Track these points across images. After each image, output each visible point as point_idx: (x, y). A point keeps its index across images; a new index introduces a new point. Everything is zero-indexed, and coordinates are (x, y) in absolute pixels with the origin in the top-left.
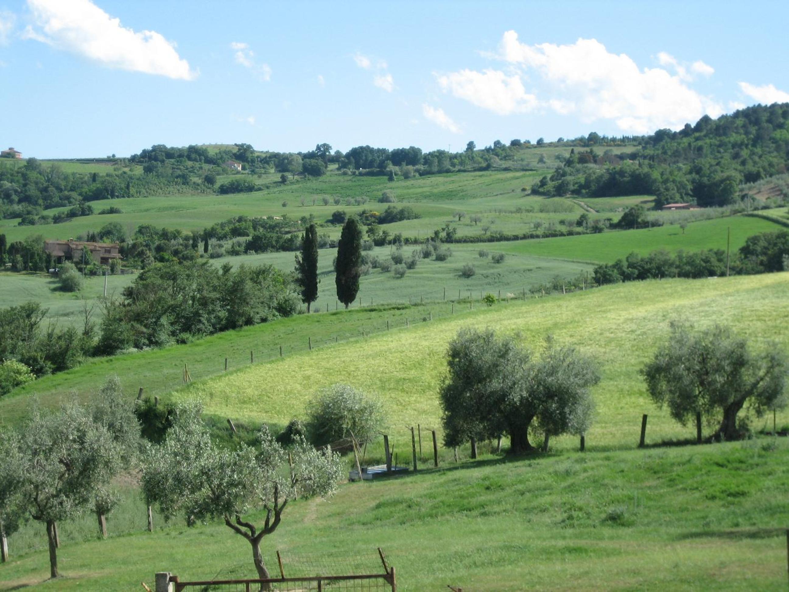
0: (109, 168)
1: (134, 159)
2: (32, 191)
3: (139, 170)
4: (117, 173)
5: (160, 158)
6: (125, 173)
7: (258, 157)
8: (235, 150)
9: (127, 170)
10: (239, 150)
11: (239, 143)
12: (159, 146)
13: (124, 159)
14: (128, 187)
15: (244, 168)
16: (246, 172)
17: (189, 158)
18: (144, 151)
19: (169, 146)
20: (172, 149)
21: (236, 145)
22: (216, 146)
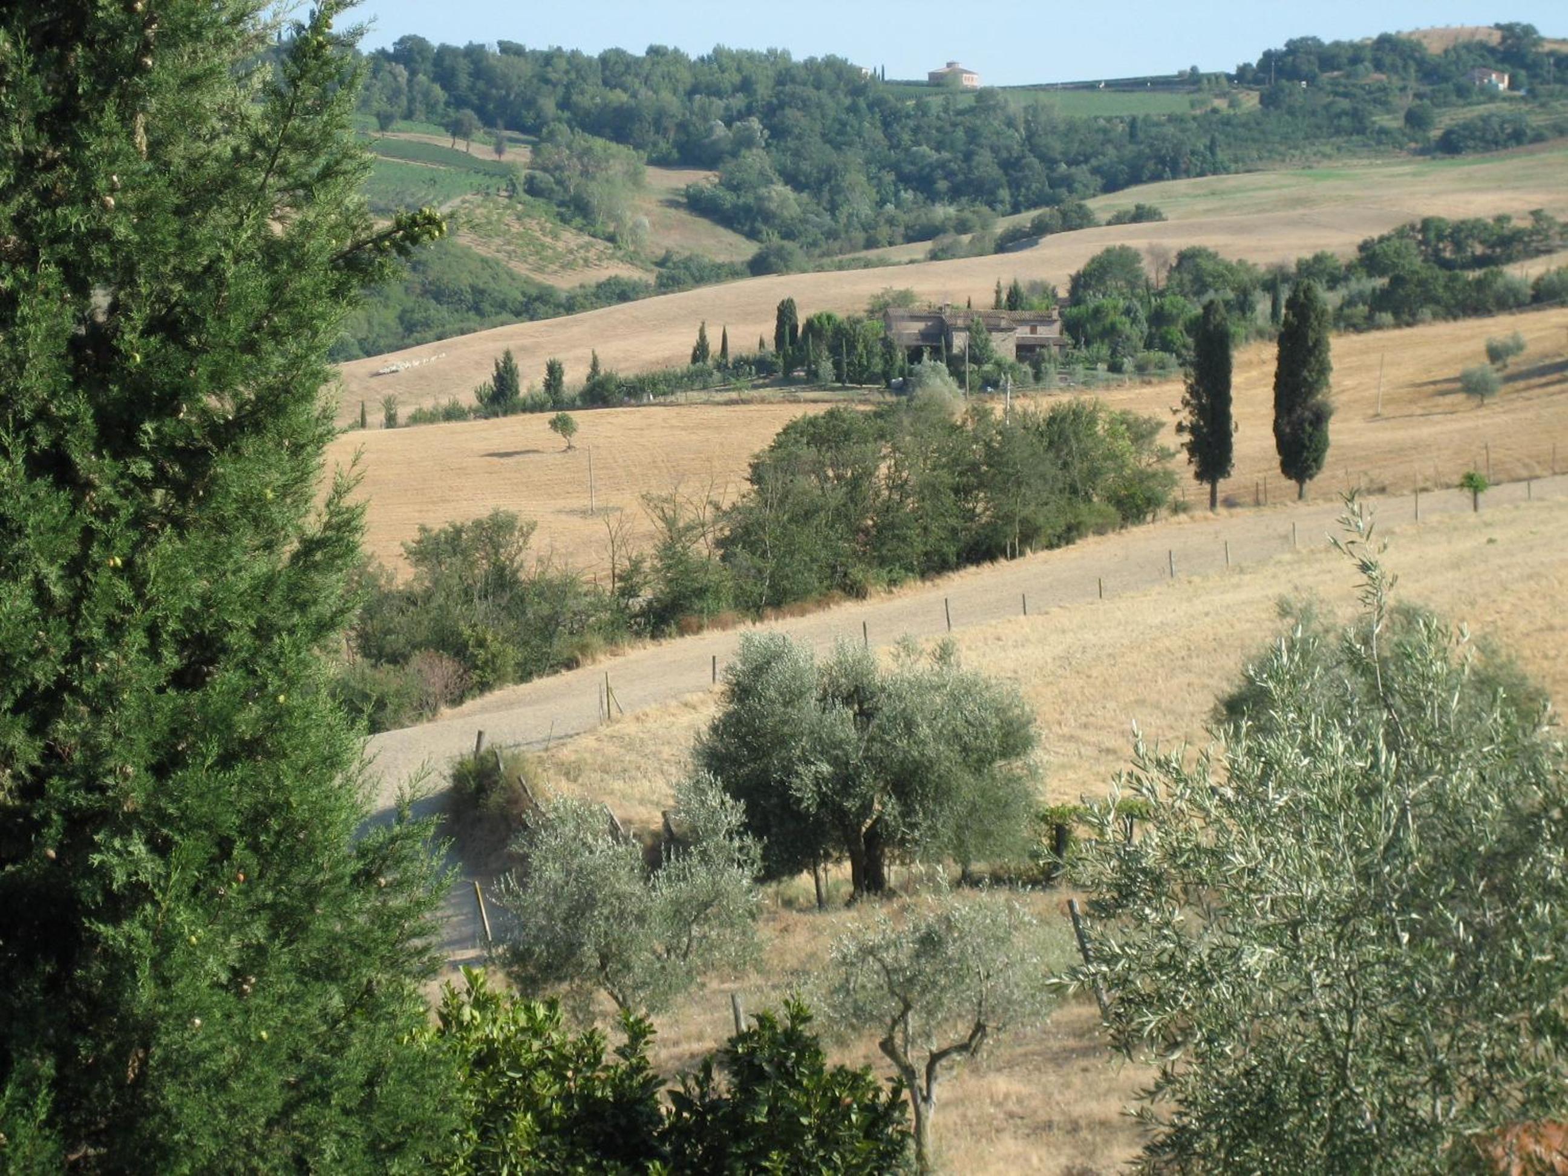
0: (1177, 103)
1: (1244, 76)
2: (986, 165)
3: (1250, 101)
4: (1198, 112)
5: (1305, 68)
6: (1215, 111)
7: (1551, 54)
8: (1496, 38)
9: (1221, 104)
10: (1504, 39)
11: (1504, 21)
12: (1303, 40)
13: (1217, 76)
14: (1212, 148)
15: (1512, 86)
16: (1522, 93)
17: (1378, 66)
18: (1268, 55)
19: (1327, 40)
20: (1337, 44)
21: (1498, 27)
22: (1443, 33)
